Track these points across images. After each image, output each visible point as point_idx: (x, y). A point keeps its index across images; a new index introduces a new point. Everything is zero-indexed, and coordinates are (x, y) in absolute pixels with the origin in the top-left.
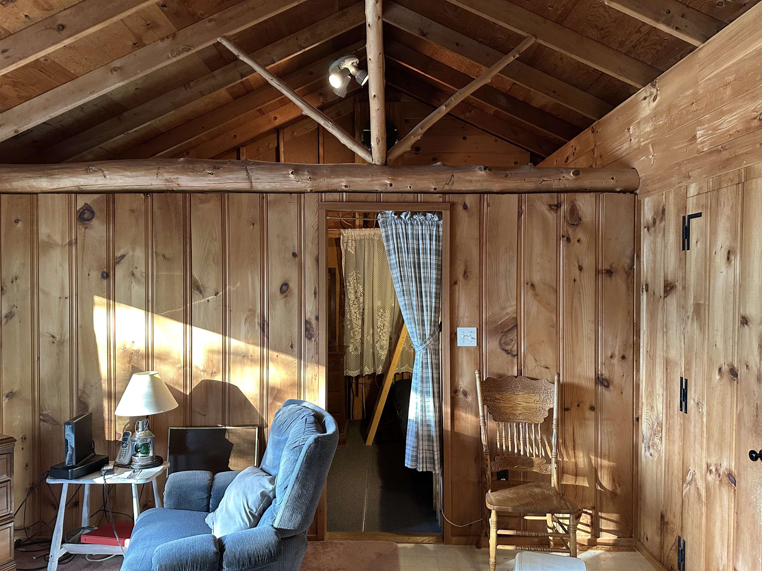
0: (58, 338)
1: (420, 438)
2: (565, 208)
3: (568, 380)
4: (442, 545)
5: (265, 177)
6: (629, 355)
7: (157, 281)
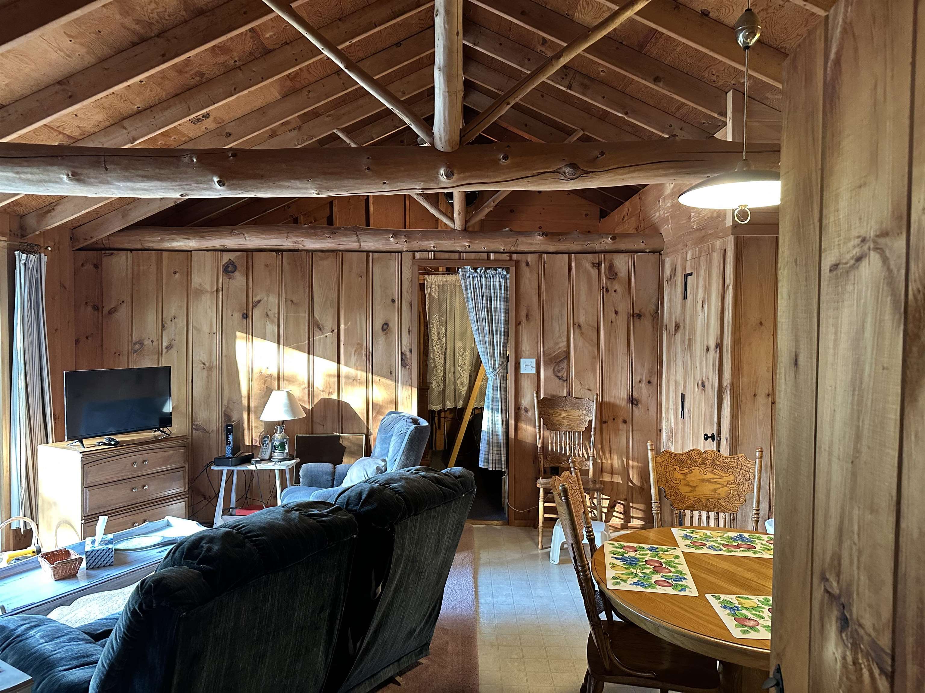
0: (207, 365)
1: (491, 444)
2: (605, 265)
3: (606, 399)
4: (508, 526)
5: (371, 240)
6: (654, 381)
7: (286, 321)
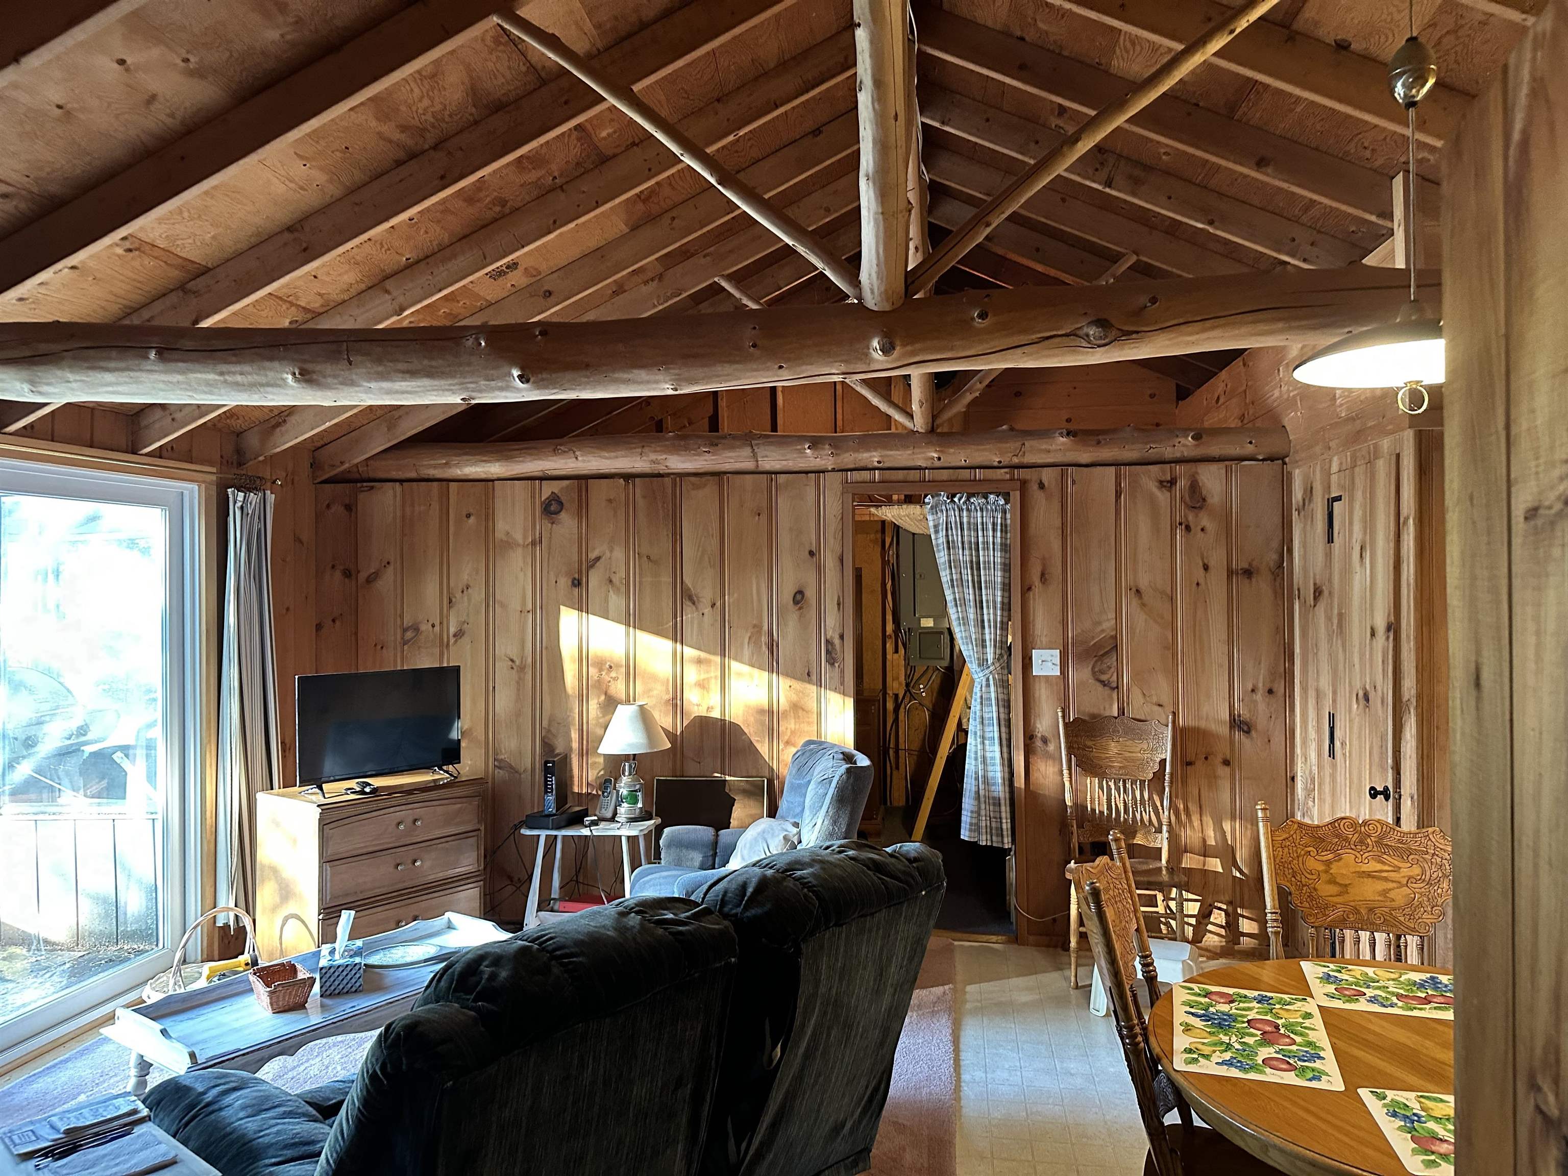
0: (517, 662)
1: (982, 799)
2: (1182, 483)
3: (1191, 723)
4: (1017, 946)
5: (774, 454)
6: (1279, 688)
7: (640, 590)
